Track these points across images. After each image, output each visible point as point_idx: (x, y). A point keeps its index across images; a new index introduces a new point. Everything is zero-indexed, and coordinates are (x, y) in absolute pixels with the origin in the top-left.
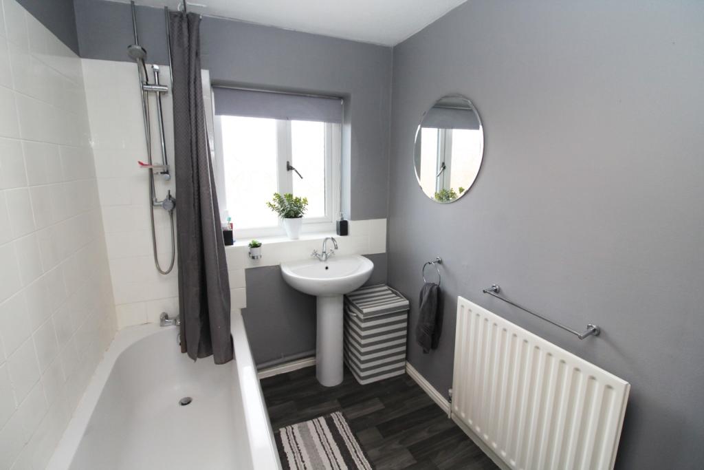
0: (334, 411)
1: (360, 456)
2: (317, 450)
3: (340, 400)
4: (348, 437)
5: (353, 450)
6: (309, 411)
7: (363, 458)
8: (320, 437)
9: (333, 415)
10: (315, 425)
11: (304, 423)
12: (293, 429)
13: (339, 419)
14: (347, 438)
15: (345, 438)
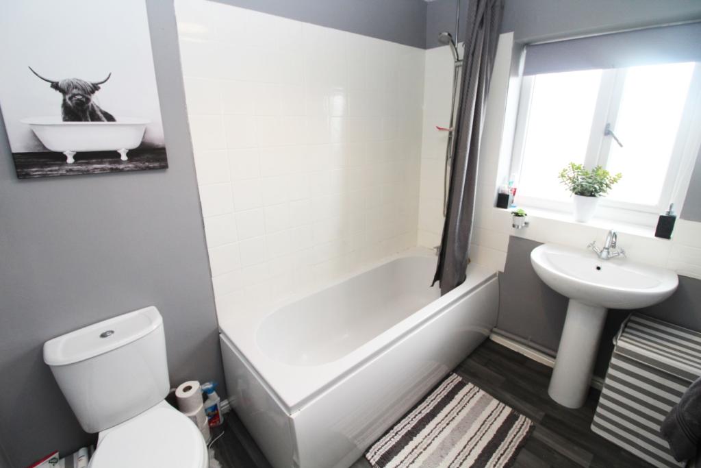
0: (527, 415)
1: (501, 461)
2: (476, 419)
3: (547, 416)
4: (512, 441)
5: (502, 452)
6: (508, 396)
7: (500, 464)
8: (489, 416)
9: (522, 418)
10: (497, 407)
11: (491, 397)
12: (478, 392)
13: (522, 425)
14: (509, 441)
15: (508, 439)
